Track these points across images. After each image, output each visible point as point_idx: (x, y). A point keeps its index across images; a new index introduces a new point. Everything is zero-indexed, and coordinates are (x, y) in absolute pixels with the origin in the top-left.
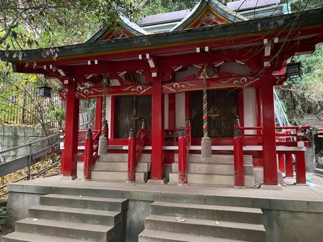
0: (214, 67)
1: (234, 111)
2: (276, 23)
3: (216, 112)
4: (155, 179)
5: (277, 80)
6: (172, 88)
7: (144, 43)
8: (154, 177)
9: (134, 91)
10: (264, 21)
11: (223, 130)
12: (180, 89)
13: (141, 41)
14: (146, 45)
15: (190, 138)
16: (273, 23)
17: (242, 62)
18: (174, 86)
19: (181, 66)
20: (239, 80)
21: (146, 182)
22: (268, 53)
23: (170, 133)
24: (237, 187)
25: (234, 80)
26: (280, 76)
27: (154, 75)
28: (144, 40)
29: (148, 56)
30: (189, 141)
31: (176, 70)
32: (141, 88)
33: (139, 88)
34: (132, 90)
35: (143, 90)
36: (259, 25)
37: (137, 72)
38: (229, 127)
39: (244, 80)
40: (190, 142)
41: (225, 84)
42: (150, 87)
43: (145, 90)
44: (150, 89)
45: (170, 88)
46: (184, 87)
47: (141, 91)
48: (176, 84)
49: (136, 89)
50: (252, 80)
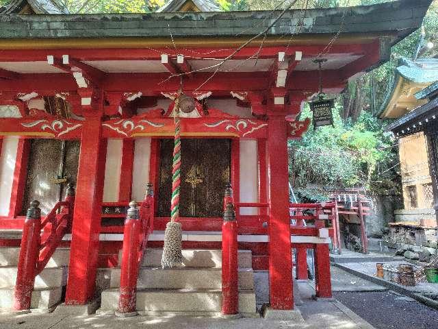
0: (196, 99)
1: (226, 175)
3: (198, 175)
4: (73, 304)
5: (293, 128)
6: (120, 126)
9: (47, 130)
12: (135, 131)
13: (49, 26)
14: (59, 35)
15: (152, 219)
17: (242, 95)
18: (125, 125)
19: (140, 94)
20: (235, 124)
25: (227, 124)
26: (298, 123)
27: (86, 101)
29: (66, 60)
31: (130, 99)
32: (61, 126)
33: (57, 126)
34: (44, 128)
35: (64, 129)
37: (58, 96)
38: (216, 201)
39: (242, 125)
41: (212, 130)
42: (79, 125)
43: (69, 129)
44: (79, 127)
45: (117, 129)
46: (143, 128)
47: (61, 130)
48: (128, 122)
49: (50, 125)
50: (255, 126)
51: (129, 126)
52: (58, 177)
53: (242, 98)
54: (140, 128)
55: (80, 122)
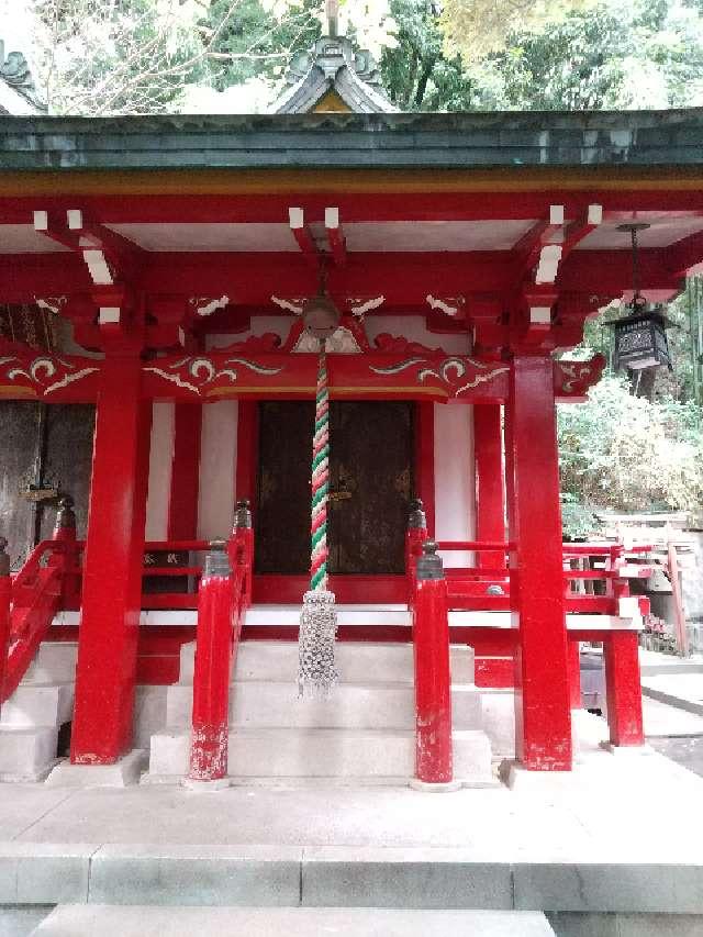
1: (403, 483)
2: (604, 141)
3: (343, 483)
4: (88, 762)
5: (568, 377)
6: (186, 377)
7: (56, 154)
8: (83, 752)
9: (19, 380)
10: (563, 124)
11: (364, 548)
12: (216, 383)
13: (41, 146)
14: (65, 164)
15: (249, 578)
16: (591, 139)
17: (450, 304)
18: (194, 371)
19: (225, 300)
20: (437, 368)
21: (44, 777)
22: (547, 271)
23: (171, 558)
24: (426, 785)
25: (419, 368)
26: (579, 365)
27: (109, 315)
28: (58, 143)
29: (75, 220)
30: (243, 591)
31: (202, 311)
32: (51, 371)
33: (42, 370)
34: (11, 376)
35: (58, 377)
36: (543, 140)
37: (42, 303)
38: (384, 539)
39: (454, 370)
40: (248, 595)
41: (388, 380)
42: (89, 370)
43: (68, 379)
44: (89, 375)
45: (176, 379)
46: (234, 377)
47: (50, 382)
48: (200, 363)
49: (28, 370)
50: (483, 373)
51: (203, 371)
52: (32, 487)
53: (451, 311)
54: (228, 376)
55: (91, 363)
